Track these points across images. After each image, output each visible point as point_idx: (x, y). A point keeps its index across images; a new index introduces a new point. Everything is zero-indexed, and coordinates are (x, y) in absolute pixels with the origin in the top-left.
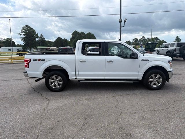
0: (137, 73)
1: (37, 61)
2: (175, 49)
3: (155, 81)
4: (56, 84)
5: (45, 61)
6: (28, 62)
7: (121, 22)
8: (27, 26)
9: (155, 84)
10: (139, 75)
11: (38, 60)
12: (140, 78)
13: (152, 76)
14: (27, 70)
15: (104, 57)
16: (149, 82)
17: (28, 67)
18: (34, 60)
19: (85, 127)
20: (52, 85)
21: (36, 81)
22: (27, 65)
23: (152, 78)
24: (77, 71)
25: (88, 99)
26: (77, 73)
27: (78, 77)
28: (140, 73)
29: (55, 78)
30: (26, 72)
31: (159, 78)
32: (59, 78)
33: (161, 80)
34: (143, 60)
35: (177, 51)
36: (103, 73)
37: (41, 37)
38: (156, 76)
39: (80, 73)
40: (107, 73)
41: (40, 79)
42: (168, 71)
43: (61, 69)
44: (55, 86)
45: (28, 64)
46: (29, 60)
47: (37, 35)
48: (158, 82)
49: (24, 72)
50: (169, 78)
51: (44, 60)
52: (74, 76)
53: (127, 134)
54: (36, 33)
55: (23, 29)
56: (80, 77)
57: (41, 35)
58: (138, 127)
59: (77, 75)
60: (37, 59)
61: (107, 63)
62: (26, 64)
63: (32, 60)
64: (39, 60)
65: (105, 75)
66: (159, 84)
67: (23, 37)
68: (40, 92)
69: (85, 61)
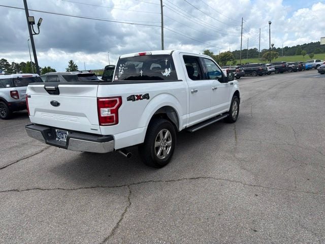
1: (134, 100)
4: (164, 148)
5: (148, 98)
6: (115, 105)
7: (32, 23)
11: (136, 98)
12: (228, 109)
17: (117, 123)
18: (129, 99)
20: (158, 154)
22: (114, 115)
26: (188, 116)
29: (162, 136)
30: (112, 138)
32: (168, 133)
36: (208, 110)
40: (212, 109)
44: (162, 153)
45: (116, 111)
46: (118, 99)
51: (147, 96)
56: (190, 124)
59: (187, 120)
60: (134, 96)
61: (213, 91)
62: (112, 112)
63: (124, 100)
64: (139, 97)
65: (210, 112)
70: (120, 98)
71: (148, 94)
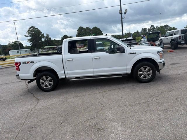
0: (125, 67)
1: (26, 63)
2: (180, 37)
3: (145, 73)
4: (47, 84)
5: (33, 63)
6: (18, 65)
7: (121, 13)
8: (32, 27)
9: (145, 77)
10: (127, 69)
11: (27, 63)
12: (129, 72)
13: (141, 69)
14: (18, 73)
15: (91, 53)
16: (139, 75)
17: (19, 70)
18: (24, 63)
19: (63, 124)
20: (43, 86)
21: (28, 83)
22: (18, 68)
23: (142, 71)
24: (65, 70)
25: (76, 97)
26: (66, 72)
27: (67, 76)
28: (128, 67)
29: (45, 79)
30: (18, 75)
31: (149, 71)
32: (49, 78)
33: (151, 72)
34: (130, 54)
35: (182, 39)
36: (92, 70)
37: (47, 37)
38: (145, 69)
39: (69, 72)
40: (95, 70)
41: (31, 81)
42: (157, 62)
43: (50, 69)
44: (46, 86)
45: (18, 67)
46: (19, 63)
47: (43, 35)
48: (149, 75)
49: (16, 75)
50: (160, 69)
51: (32, 62)
52: (63, 76)
53: (99, 129)
54: (42, 33)
55: (29, 30)
56: (69, 76)
57: (47, 34)
58: (113, 121)
59: (66, 74)
61: (94, 59)
62: (17, 67)
64: (28, 63)
65: (93, 72)
66: (150, 77)
67: (30, 38)
68: (33, 93)
69: (72, 60)
70: (20, 63)
71: (33, 61)
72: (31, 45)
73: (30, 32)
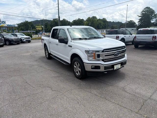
9: (77, 72)
13: (75, 63)
16: (74, 69)
23: (76, 66)
24: (50, 48)
34: (69, 46)
42: (83, 62)
52: (50, 51)
54: (155, 13)
69: (51, 42)
72: (138, 24)
73: (143, 12)
